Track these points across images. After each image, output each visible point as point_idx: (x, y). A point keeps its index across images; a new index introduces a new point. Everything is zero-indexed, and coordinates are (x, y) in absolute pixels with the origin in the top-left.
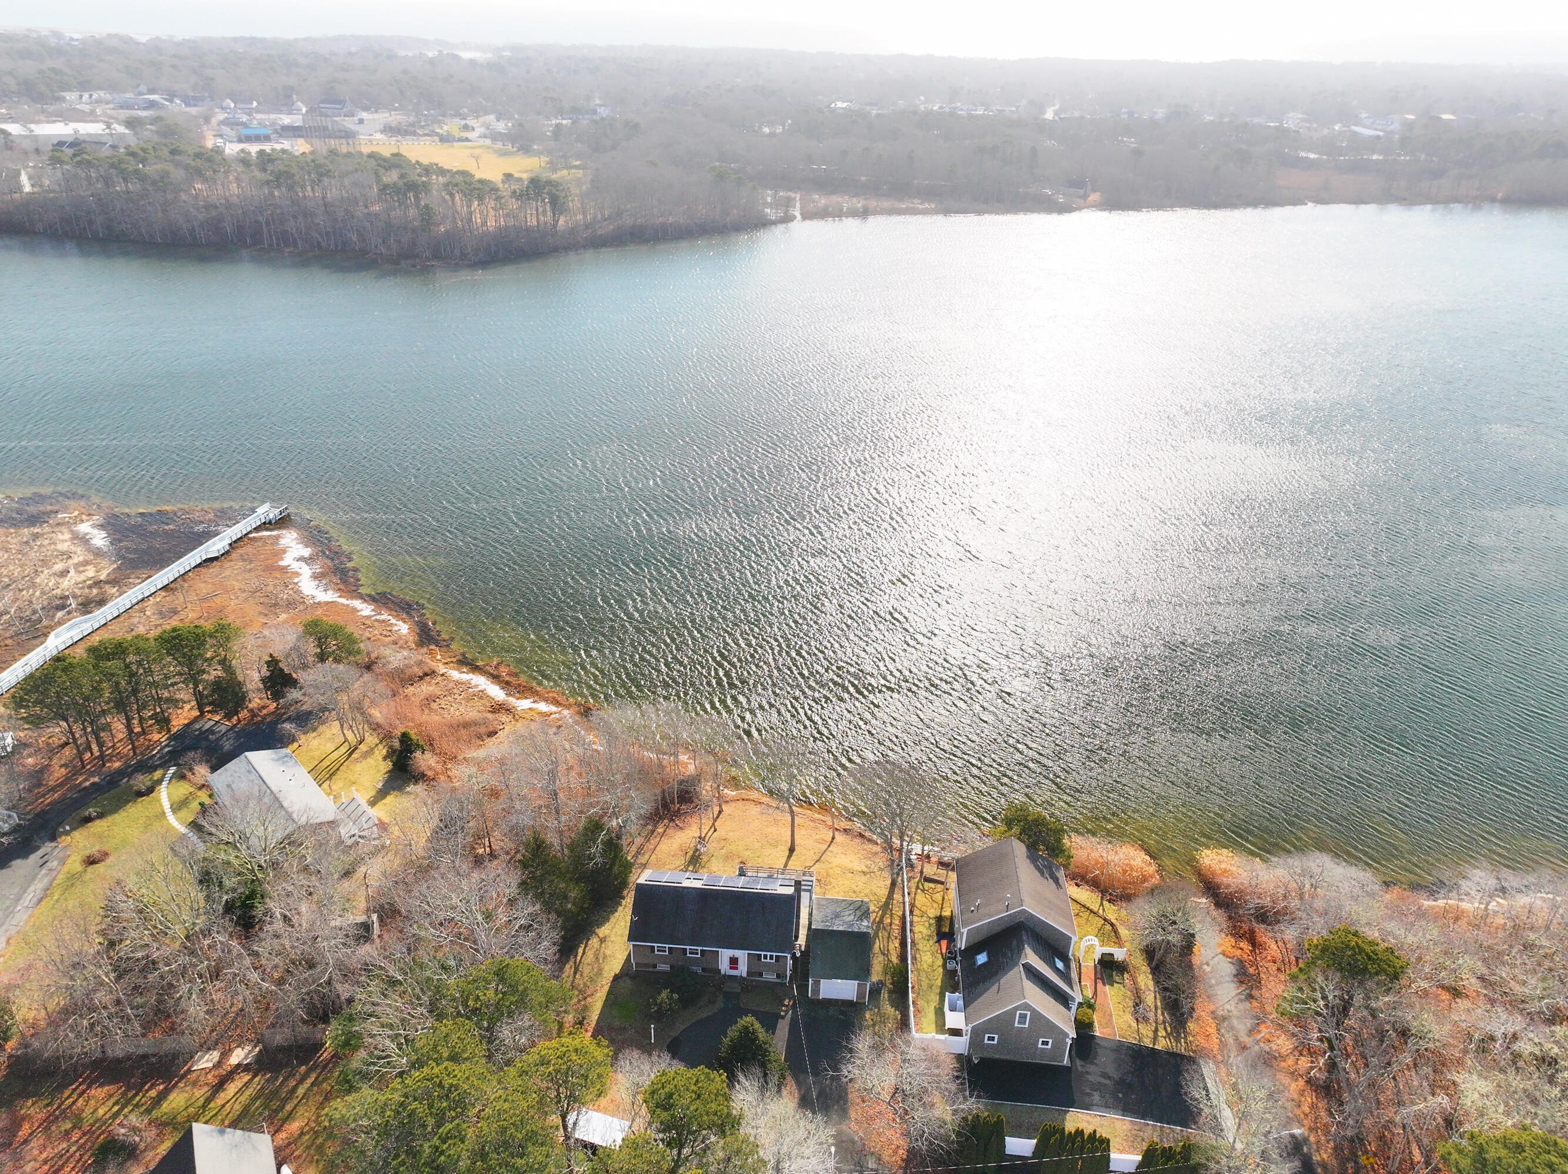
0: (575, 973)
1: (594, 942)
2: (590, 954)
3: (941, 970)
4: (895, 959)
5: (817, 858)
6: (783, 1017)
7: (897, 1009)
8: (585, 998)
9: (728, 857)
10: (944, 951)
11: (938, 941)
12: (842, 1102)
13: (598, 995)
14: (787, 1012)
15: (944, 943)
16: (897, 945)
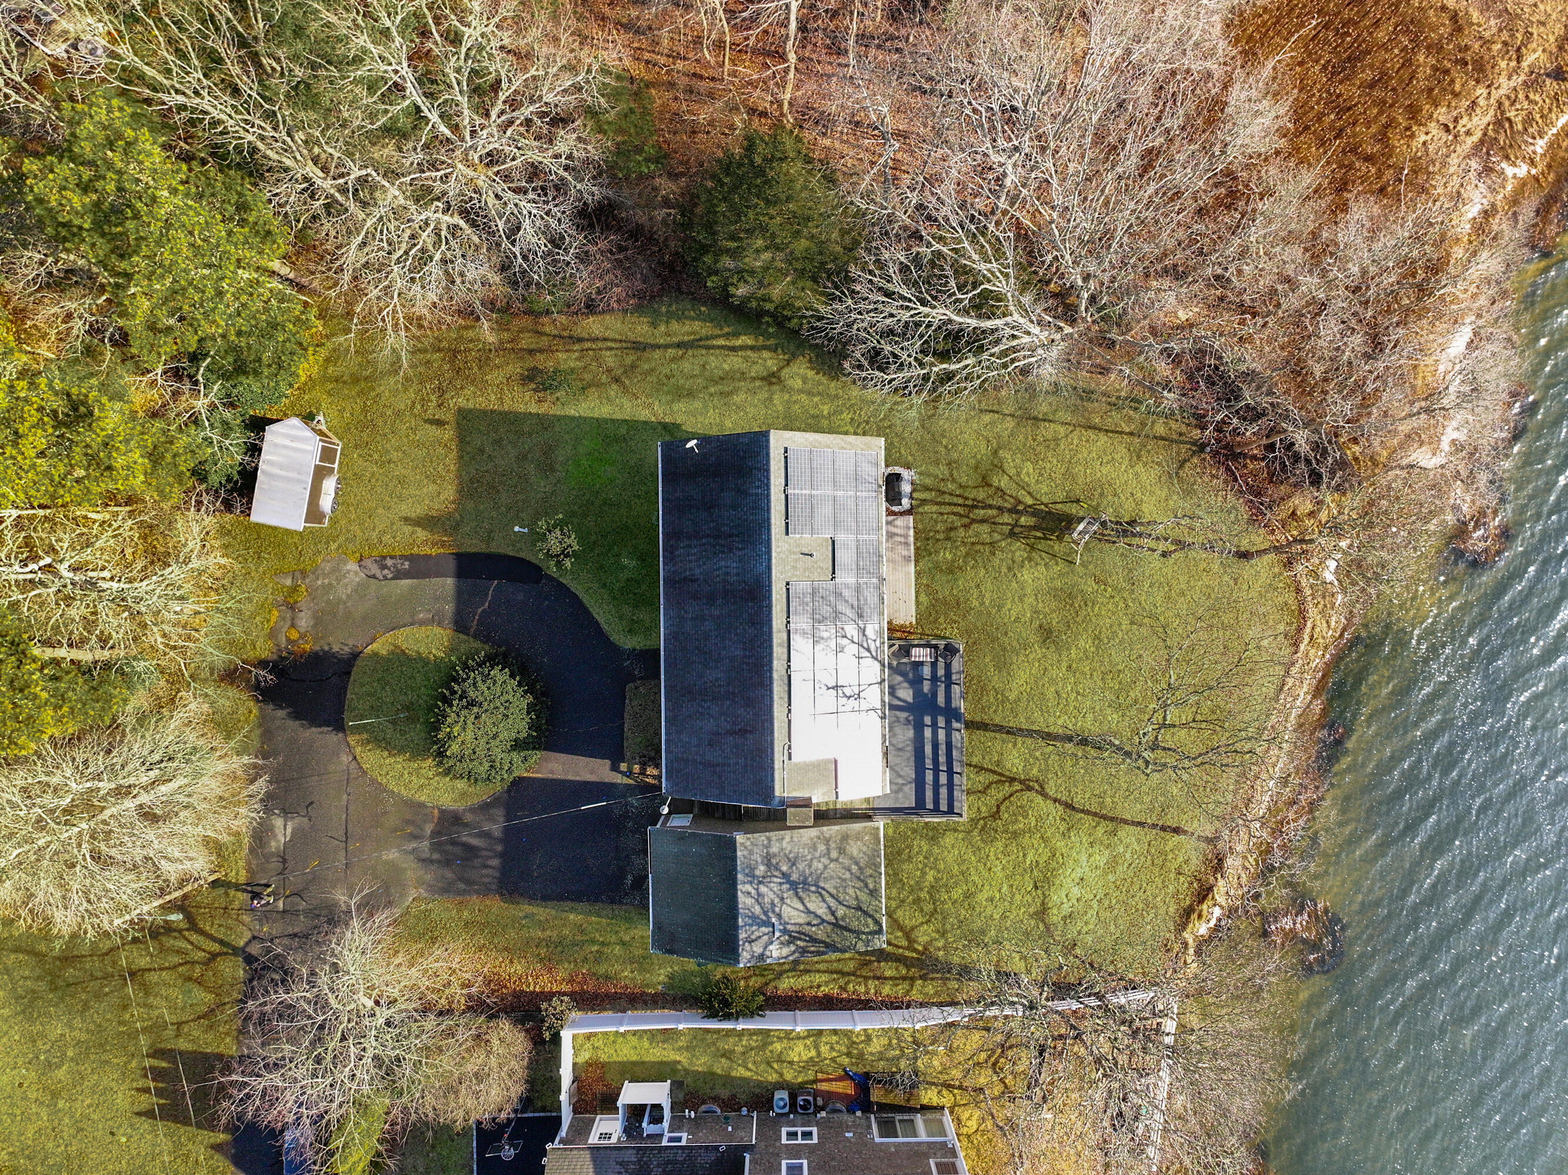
0: (679, 345)
1: (770, 361)
2: (734, 362)
3: (773, 1077)
4: (786, 984)
5: (1078, 801)
6: (615, 768)
7: (669, 986)
8: (617, 380)
9: (1067, 597)
10: (824, 1086)
11: (847, 1076)
12: (462, 886)
13: (627, 405)
14: (629, 774)
15: (846, 1088)
16: (825, 990)
